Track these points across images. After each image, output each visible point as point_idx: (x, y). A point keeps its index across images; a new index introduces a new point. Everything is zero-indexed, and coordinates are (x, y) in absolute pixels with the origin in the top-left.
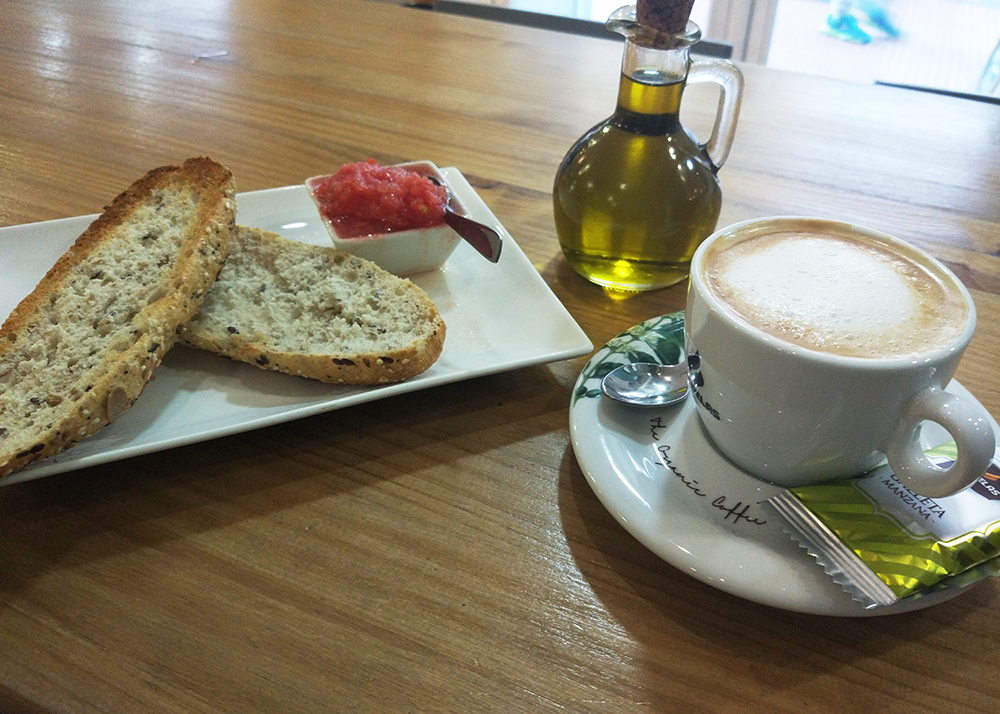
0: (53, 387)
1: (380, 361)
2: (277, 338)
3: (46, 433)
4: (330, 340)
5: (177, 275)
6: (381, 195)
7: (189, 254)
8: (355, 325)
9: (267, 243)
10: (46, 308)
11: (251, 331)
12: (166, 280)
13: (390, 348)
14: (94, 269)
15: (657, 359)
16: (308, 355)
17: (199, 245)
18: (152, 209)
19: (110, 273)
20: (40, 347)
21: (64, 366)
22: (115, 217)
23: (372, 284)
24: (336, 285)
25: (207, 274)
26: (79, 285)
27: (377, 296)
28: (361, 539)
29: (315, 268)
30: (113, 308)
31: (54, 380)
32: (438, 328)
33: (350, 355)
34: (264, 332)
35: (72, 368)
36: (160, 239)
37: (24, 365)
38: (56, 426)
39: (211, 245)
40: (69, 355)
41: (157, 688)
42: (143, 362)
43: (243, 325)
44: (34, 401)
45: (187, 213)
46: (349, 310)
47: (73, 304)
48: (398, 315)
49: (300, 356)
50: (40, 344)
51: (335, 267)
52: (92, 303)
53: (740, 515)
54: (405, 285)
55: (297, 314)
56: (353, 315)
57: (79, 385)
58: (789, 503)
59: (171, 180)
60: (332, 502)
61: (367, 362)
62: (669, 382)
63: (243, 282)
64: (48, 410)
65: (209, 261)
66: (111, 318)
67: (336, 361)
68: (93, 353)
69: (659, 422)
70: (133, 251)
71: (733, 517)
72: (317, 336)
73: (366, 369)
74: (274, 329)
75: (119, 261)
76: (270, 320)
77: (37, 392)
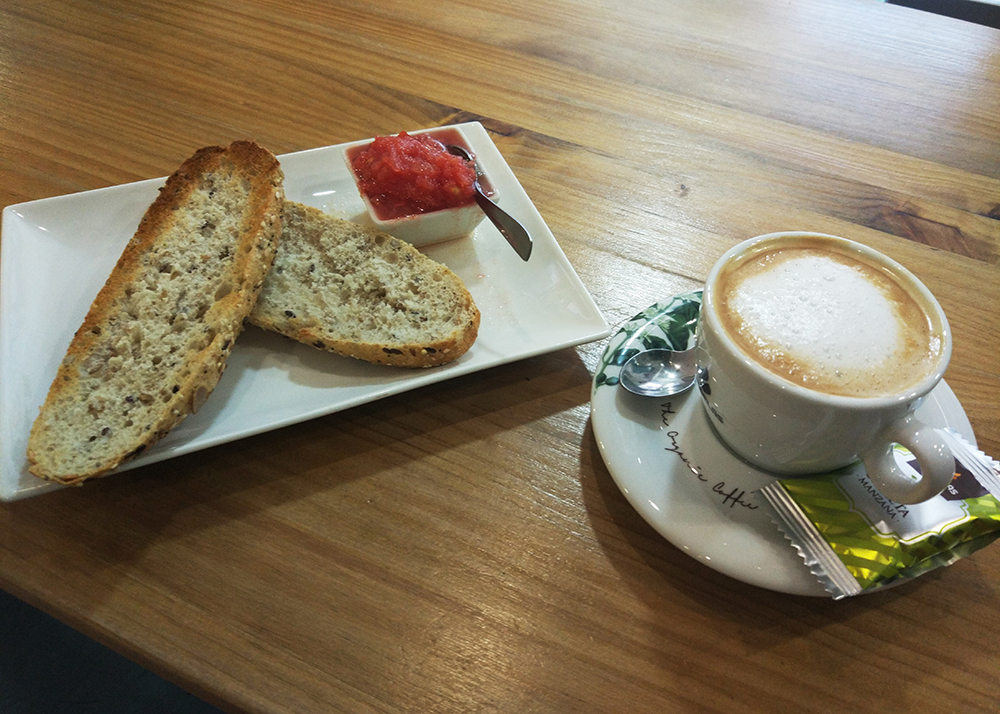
0: (144, 385)
1: (424, 351)
2: (331, 323)
3: (146, 435)
4: (378, 326)
5: (239, 271)
6: (416, 175)
7: (249, 249)
8: (400, 312)
9: (311, 219)
10: (122, 300)
11: (307, 315)
12: (229, 275)
13: (433, 339)
14: (161, 261)
15: (669, 343)
16: (360, 343)
17: (256, 240)
18: (205, 194)
19: (177, 267)
20: (125, 344)
21: (149, 364)
22: (171, 201)
23: (411, 267)
24: (379, 267)
25: (265, 267)
26: (151, 278)
27: (417, 280)
28: (415, 510)
29: (359, 248)
30: (184, 304)
31: (144, 379)
32: (474, 317)
33: (397, 345)
34: (319, 317)
35: (157, 366)
36: (218, 229)
37: (113, 362)
38: (154, 428)
39: (266, 237)
40: (153, 353)
41: (260, 648)
42: (218, 360)
43: (298, 308)
44: (129, 400)
45: (241, 202)
46: (392, 295)
47: (148, 300)
48: (437, 301)
49: (353, 344)
50: (126, 341)
51: (377, 248)
52: (166, 299)
53: (736, 500)
54: (442, 271)
55: (346, 297)
56: (396, 300)
57: (167, 384)
58: (778, 493)
59: (220, 162)
60: (387, 476)
61: (413, 351)
62: (678, 371)
63: (292, 259)
64: (143, 409)
65: (266, 255)
66: (185, 315)
67: (385, 350)
68: (173, 350)
69: (669, 407)
70: (194, 242)
71: (730, 501)
72: (367, 321)
73: (412, 357)
74: (327, 315)
75: (182, 252)
76: (322, 304)
77: (130, 390)
